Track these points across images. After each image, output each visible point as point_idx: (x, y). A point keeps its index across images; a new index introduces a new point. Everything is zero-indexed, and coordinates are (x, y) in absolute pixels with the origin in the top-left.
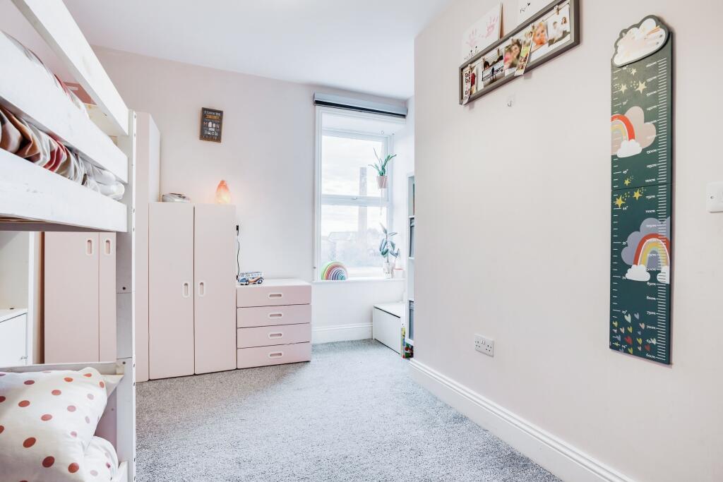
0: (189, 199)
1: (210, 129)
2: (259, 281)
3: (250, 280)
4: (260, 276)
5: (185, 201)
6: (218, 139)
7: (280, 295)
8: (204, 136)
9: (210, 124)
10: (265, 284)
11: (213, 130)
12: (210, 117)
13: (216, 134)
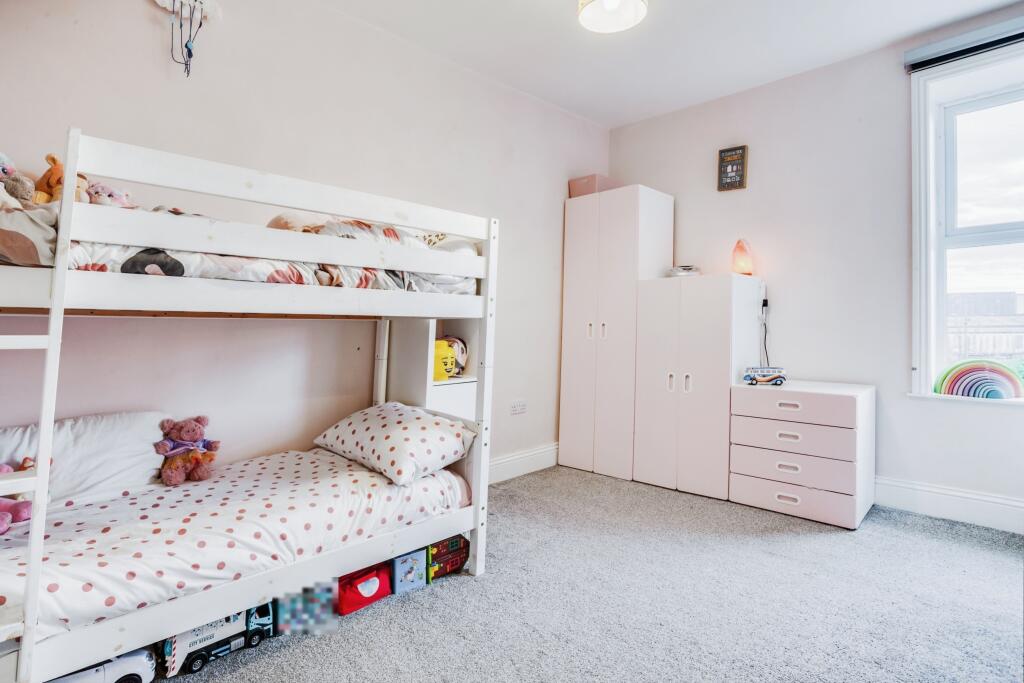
0: (697, 270)
1: (730, 175)
2: (777, 381)
3: (758, 378)
4: (777, 374)
5: (690, 273)
6: (740, 184)
7: (796, 406)
8: (723, 186)
9: (729, 169)
10: (786, 387)
11: (733, 174)
12: (729, 159)
13: (738, 179)
